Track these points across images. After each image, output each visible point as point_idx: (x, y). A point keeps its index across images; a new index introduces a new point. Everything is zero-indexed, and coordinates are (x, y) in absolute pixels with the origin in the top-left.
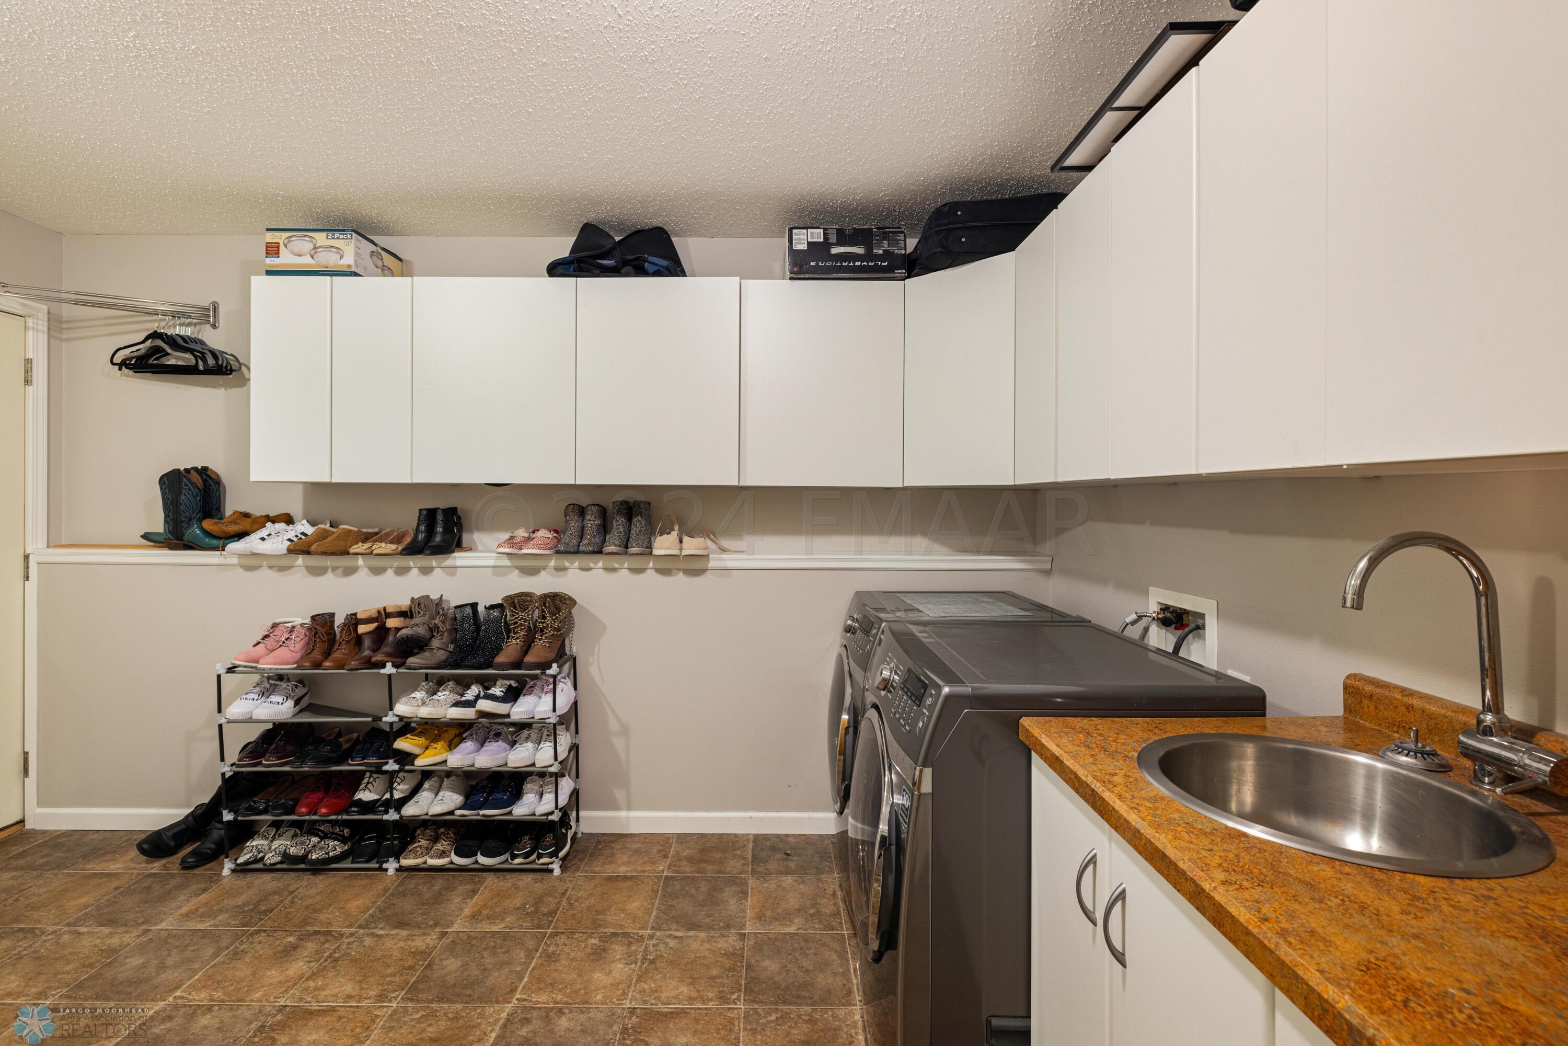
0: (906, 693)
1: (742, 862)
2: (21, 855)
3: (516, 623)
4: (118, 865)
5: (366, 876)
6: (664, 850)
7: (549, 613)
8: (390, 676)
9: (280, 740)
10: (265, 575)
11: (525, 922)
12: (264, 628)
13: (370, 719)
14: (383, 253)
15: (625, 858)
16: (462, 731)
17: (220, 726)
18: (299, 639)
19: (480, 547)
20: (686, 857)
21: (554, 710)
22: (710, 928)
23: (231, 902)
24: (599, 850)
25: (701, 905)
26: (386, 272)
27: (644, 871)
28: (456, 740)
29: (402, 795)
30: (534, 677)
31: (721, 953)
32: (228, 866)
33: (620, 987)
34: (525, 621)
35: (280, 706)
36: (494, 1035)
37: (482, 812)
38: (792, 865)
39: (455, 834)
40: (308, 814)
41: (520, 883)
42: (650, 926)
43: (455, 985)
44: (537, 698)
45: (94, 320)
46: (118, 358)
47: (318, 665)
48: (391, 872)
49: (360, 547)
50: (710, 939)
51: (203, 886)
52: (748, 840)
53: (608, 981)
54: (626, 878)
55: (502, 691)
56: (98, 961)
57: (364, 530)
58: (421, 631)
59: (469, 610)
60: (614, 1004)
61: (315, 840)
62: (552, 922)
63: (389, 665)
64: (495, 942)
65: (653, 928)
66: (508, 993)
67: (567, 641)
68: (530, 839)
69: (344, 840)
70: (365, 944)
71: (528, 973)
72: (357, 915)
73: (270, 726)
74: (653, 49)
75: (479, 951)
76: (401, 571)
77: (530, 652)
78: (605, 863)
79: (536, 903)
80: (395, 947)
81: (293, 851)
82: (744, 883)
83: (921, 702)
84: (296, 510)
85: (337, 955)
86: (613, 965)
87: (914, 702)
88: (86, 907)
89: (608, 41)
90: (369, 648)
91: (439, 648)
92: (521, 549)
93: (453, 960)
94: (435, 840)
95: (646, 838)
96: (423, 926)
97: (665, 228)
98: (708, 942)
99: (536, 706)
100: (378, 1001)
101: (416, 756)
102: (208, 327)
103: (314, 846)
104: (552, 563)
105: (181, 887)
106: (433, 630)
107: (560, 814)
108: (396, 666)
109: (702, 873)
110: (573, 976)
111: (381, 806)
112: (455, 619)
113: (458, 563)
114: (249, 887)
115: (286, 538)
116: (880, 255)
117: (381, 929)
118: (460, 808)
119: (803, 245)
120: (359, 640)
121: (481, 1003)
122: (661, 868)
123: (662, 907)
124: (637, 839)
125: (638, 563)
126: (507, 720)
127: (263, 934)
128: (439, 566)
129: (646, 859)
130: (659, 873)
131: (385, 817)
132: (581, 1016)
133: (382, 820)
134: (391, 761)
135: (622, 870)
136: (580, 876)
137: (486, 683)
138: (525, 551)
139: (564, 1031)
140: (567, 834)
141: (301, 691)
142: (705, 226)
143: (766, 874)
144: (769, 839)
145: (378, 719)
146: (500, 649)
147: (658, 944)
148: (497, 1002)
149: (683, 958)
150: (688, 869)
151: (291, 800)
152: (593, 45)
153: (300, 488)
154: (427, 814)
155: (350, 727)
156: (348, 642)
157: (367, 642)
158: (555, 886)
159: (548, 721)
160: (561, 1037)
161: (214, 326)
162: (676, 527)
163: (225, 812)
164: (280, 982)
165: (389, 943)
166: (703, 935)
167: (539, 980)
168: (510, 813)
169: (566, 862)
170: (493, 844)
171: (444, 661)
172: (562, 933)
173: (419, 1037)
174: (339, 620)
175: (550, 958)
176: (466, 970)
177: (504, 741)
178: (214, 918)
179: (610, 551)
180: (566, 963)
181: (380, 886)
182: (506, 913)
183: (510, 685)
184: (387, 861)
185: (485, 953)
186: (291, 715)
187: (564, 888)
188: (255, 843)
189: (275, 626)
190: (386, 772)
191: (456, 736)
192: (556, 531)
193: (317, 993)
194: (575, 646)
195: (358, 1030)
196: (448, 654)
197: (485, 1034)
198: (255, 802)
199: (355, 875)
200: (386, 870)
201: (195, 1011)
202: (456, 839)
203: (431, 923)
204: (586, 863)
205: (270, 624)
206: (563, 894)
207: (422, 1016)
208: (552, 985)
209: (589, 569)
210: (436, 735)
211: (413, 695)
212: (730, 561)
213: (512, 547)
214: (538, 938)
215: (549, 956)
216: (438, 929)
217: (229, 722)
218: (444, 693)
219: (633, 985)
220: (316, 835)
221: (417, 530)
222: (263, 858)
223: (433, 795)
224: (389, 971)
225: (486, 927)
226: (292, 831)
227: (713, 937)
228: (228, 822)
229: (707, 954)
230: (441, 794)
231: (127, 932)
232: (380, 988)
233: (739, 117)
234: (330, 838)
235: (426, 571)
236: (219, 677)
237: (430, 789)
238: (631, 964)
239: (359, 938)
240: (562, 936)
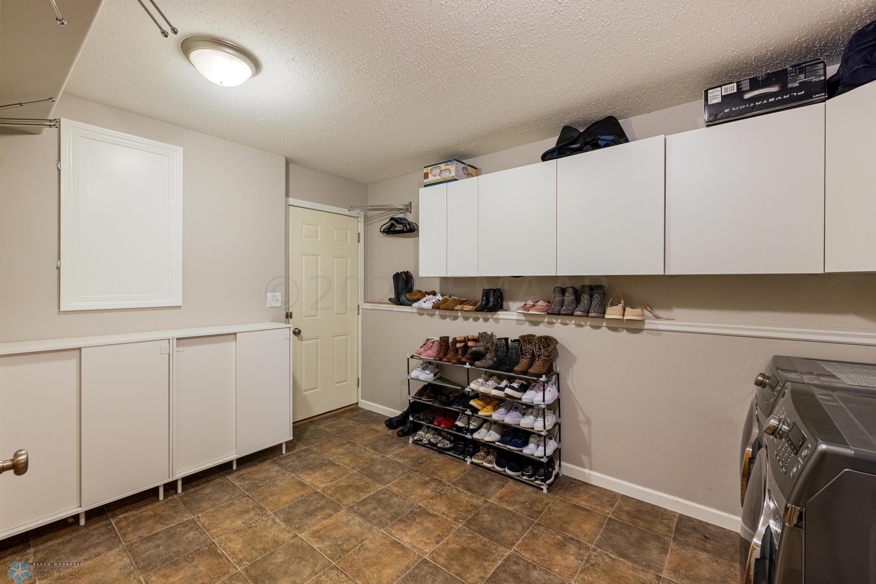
0: (788, 441)
1: (667, 529)
2: (356, 416)
3: (526, 350)
4: (380, 428)
5: (458, 461)
6: (611, 501)
7: (543, 347)
8: (468, 369)
9: (429, 390)
10: (426, 317)
11: (524, 511)
12: (424, 340)
13: (460, 388)
14: (468, 167)
15: (586, 497)
16: (500, 402)
17: (409, 380)
18: (435, 347)
19: (511, 309)
20: (625, 511)
21: (544, 401)
22: (635, 561)
23: (410, 455)
24: (571, 487)
25: (631, 545)
26: (469, 176)
27: (596, 509)
28: (497, 406)
29: (474, 428)
30: (535, 381)
31: (640, 581)
32: (411, 440)
33: (570, 570)
34: (530, 350)
35: (428, 375)
36: (500, 562)
37: (508, 446)
38: (709, 546)
39: (497, 454)
40: (437, 426)
41: (525, 490)
42: (594, 543)
43: (486, 528)
44: (536, 393)
45: (374, 216)
46: (382, 230)
47: (441, 360)
48: (468, 463)
49: (458, 307)
50: (634, 569)
51: (403, 445)
52: (675, 516)
53: (564, 563)
54: (584, 509)
55: (518, 386)
56: (369, 462)
57: (461, 299)
58: (481, 349)
59: (504, 341)
60: (565, 578)
61: (440, 438)
62: (538, 517)
63: (468, 364)
64: (508, 515)
65: (596, 545)
66: (510, 544)
67: (554, 364)
68: (532, 468)
69: (451, 442)
70: (453, 492)
71: (522, 538)
72: (452, 478)
73: (427, 384)
74: (584, 13)
75: (500, 516)
76: (476, 319)
77: (532, 367)
78: (573, 496)
79: (531, 504)
80: (464, 499)
81: (432, 440)
82: (666, 543)
83: (798, 451)
84: (437, 289)
85: (442, 493)
86: (568, 556)
87: (793, 450)
88: (369, 440)
89: (556, 20)
90: (461, 355)
91: (489, 359)
92: (528, 311)
93: (488, 516)
94: (488, 454)
95: (601, 490)
96: (478, 494)
97: (614, 115)
98: (633, 570)
99: (535, 397)
100: (454, 521)
101: (479, 410)
102: (408, 213)
103: (440, 441)
104: (546, 320)
105: (396, 443)
106: (487, 349)
107: (547, 459)
108: (471, 364)
109: (635, 525)
110: (544, 551)
111: (465, 430)
112: (497, 345)
113: (500, 317)
114: (417, 451)
115: (432, 302)
116: (796, 87)
117: (460, 488)
118: (498, 441)
119: (719, 99)
120: (457, 350)
121: (497, 543)
122: (608, 511)
123: (604, 536)
124: (595, 488)
125: (596, 322)
126: (520, 401)
127: (418, 473)
128: (492, 318)
129: (599, 503)
130: (605, 514)
131: (466, 436)
132: (546, 575)
133: (464, 437)
134: (468, 410)
135: (583, 504)
136: (557, 498)
137: (511, 380)
138: (530, 312)
139: (535, 578)
140: (552, 472)
141: (437, 370)
142: (642, 107)
143: (685, 544)
144: (692, 522)
145: (463, 388)
146: (518, 363)
147: (598, 556)
148: (505, 547)
149: (613, 572)
150: (625, 519)
151: (432, 418)
152: (548, 26)
153: (438, 280)
154: (483, 440)
155: (456, 391)
156: (453, 351)
157: (460, 352)
158: (543, 498)
159: (540, 406)
160: (533, 580)
161: (410, 212)
162: (622, 302)
163: (410, 416)
164: (421, 495)
165: (462, 496)
166: (629, 564)
167: (527, 545)
168: (521, 451)
169: (551, 487)
170: (513, 465)
171: (491, 366)
172: (543, 525)
173: (467, 546)
174: (450, 340)
175: (534, 536)
176: (493, 523)
177: (519, 412)
178: (404, 459)
179: (577, 315)
180: (542, 543)
181: (463, 468)
182: (516, 503)
183: (522, 383)
184: (467, 457)
185: (503, 519)
186: (432, 380)
187: (548, 501)
188: (420, 433)
189: (428, 340)
190: (467, 415)
191: (497, 404)
192: (549, 302)
193: (432, 506)
194: (558, 367)
195: (444, 530)
196: (494, 362)
197: (496, 559)
198: (420, 415)
199: (454, 459)
200: (466, 461)
201: (393, 495)
202: (497, 456)
203: (481, 494)
204: (562, 492)
205: (426, 339)
206: (547, 504)
207: (470, 536)
208: (532, 550)
209: (567, 324)
210: (489, 402)
211: (478, 380)
212: (660, 325)
213: (524, 310)
214: (529, 522)
215: (534, 535)
216: (483, 498)
217: (412, 379)
218: (492, 381)
219: (578, 573)
220: (441, 436)
221: (482, 300)
222: (422, 440)
223: (487, 432)
224: (461, 509)
225: (505, 506)
226: (433, 432)
227: (636, 568)
228: (411, 421)
229: (630, 577)
230: (490, 431)
231: (378, 454)
232: (456, 515)
233: (652, 29)
234: (446, 439)
235: (486, 320)
236: (408, 359)
237: (485, 428)
238: (579, 560)
239: (451, 488)
240: (542, 527)
